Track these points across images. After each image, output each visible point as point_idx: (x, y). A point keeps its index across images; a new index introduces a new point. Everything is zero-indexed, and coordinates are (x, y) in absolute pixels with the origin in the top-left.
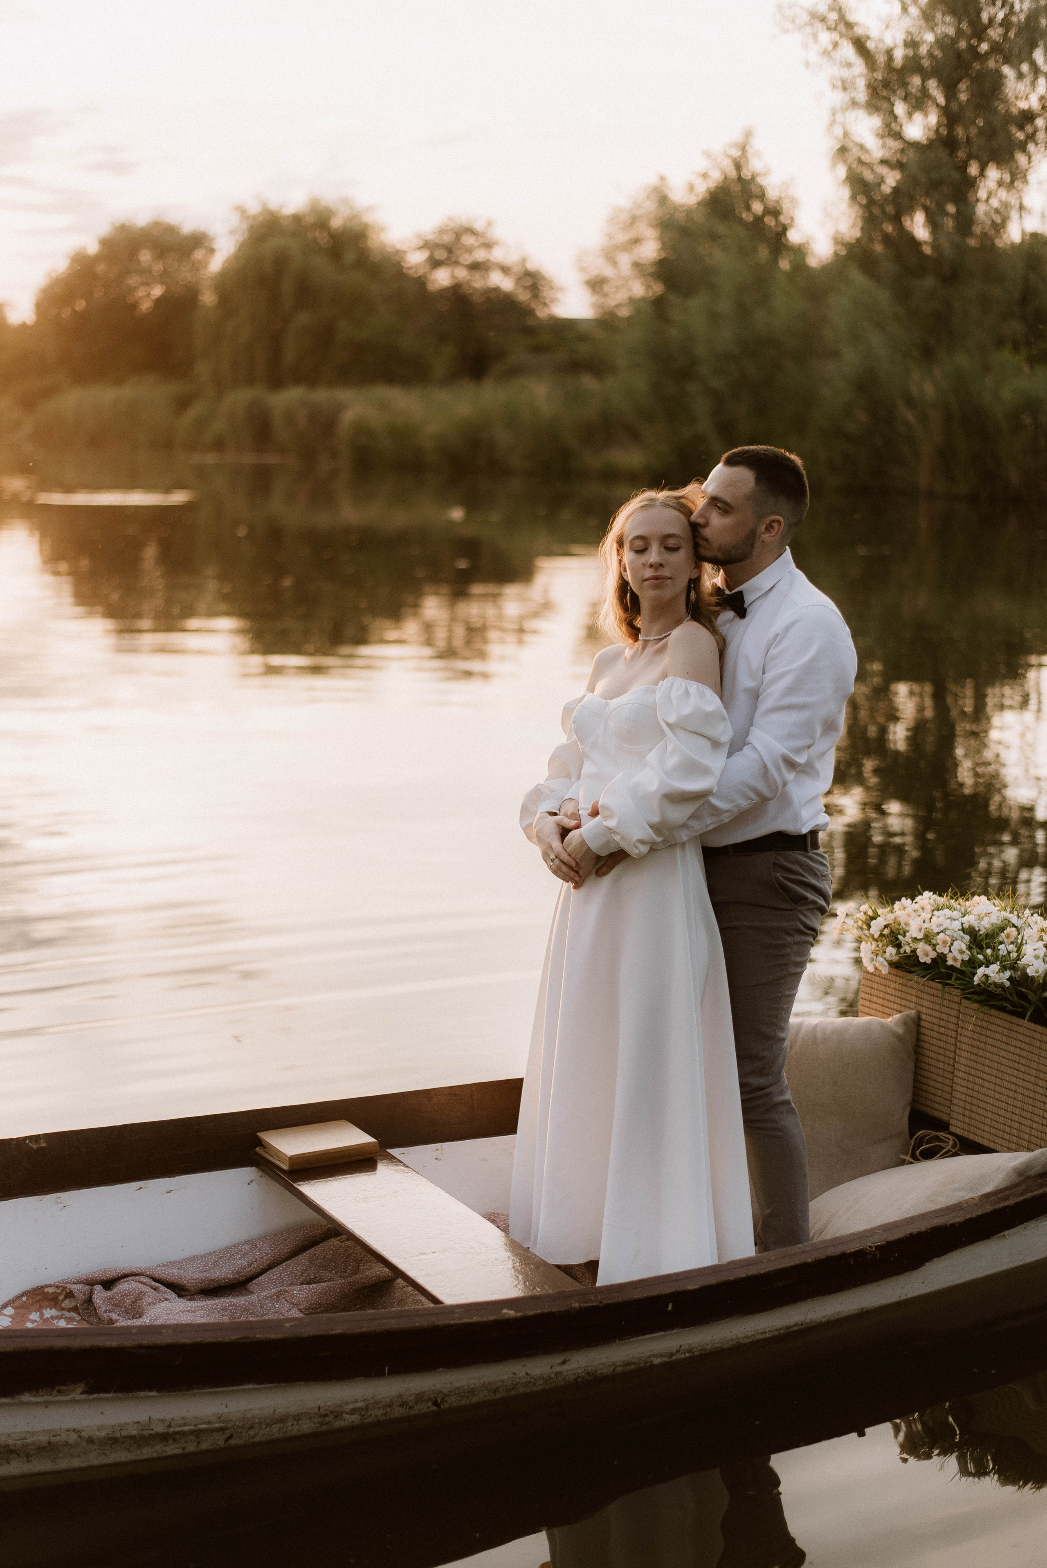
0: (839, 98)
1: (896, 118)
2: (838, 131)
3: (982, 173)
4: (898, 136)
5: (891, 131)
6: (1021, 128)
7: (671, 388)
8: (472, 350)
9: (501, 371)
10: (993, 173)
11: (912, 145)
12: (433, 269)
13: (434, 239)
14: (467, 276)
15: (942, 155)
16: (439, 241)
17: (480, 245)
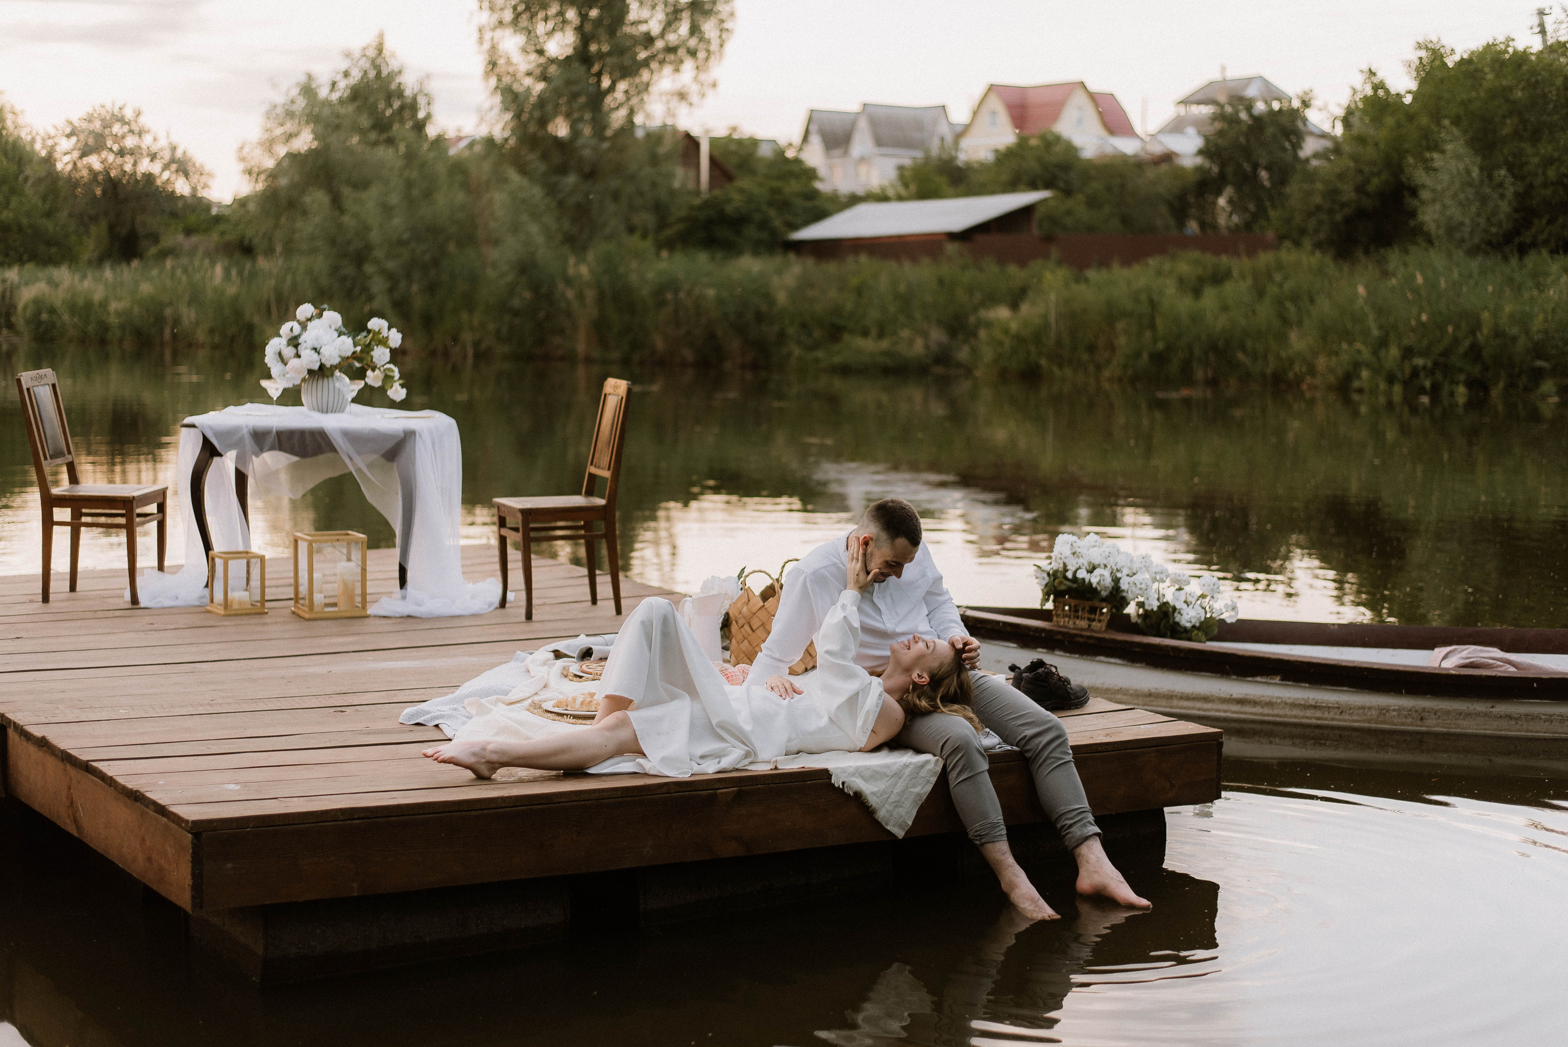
0: (485, 17)
1: (537, 36)
2: (487, 46)
3: (612, 88)
4: (541, 52)
5: (533, 47)
6: (644, 49)
7: (349, 270)
8: (123, 231)
9: (153, 250)
10: (622, 86)
11: (553, 61)
12: (84, 154)
13: (85, 125)
14: (119, 161)
15: (579, 69)
16: (91, 127)
17: (131, 131)
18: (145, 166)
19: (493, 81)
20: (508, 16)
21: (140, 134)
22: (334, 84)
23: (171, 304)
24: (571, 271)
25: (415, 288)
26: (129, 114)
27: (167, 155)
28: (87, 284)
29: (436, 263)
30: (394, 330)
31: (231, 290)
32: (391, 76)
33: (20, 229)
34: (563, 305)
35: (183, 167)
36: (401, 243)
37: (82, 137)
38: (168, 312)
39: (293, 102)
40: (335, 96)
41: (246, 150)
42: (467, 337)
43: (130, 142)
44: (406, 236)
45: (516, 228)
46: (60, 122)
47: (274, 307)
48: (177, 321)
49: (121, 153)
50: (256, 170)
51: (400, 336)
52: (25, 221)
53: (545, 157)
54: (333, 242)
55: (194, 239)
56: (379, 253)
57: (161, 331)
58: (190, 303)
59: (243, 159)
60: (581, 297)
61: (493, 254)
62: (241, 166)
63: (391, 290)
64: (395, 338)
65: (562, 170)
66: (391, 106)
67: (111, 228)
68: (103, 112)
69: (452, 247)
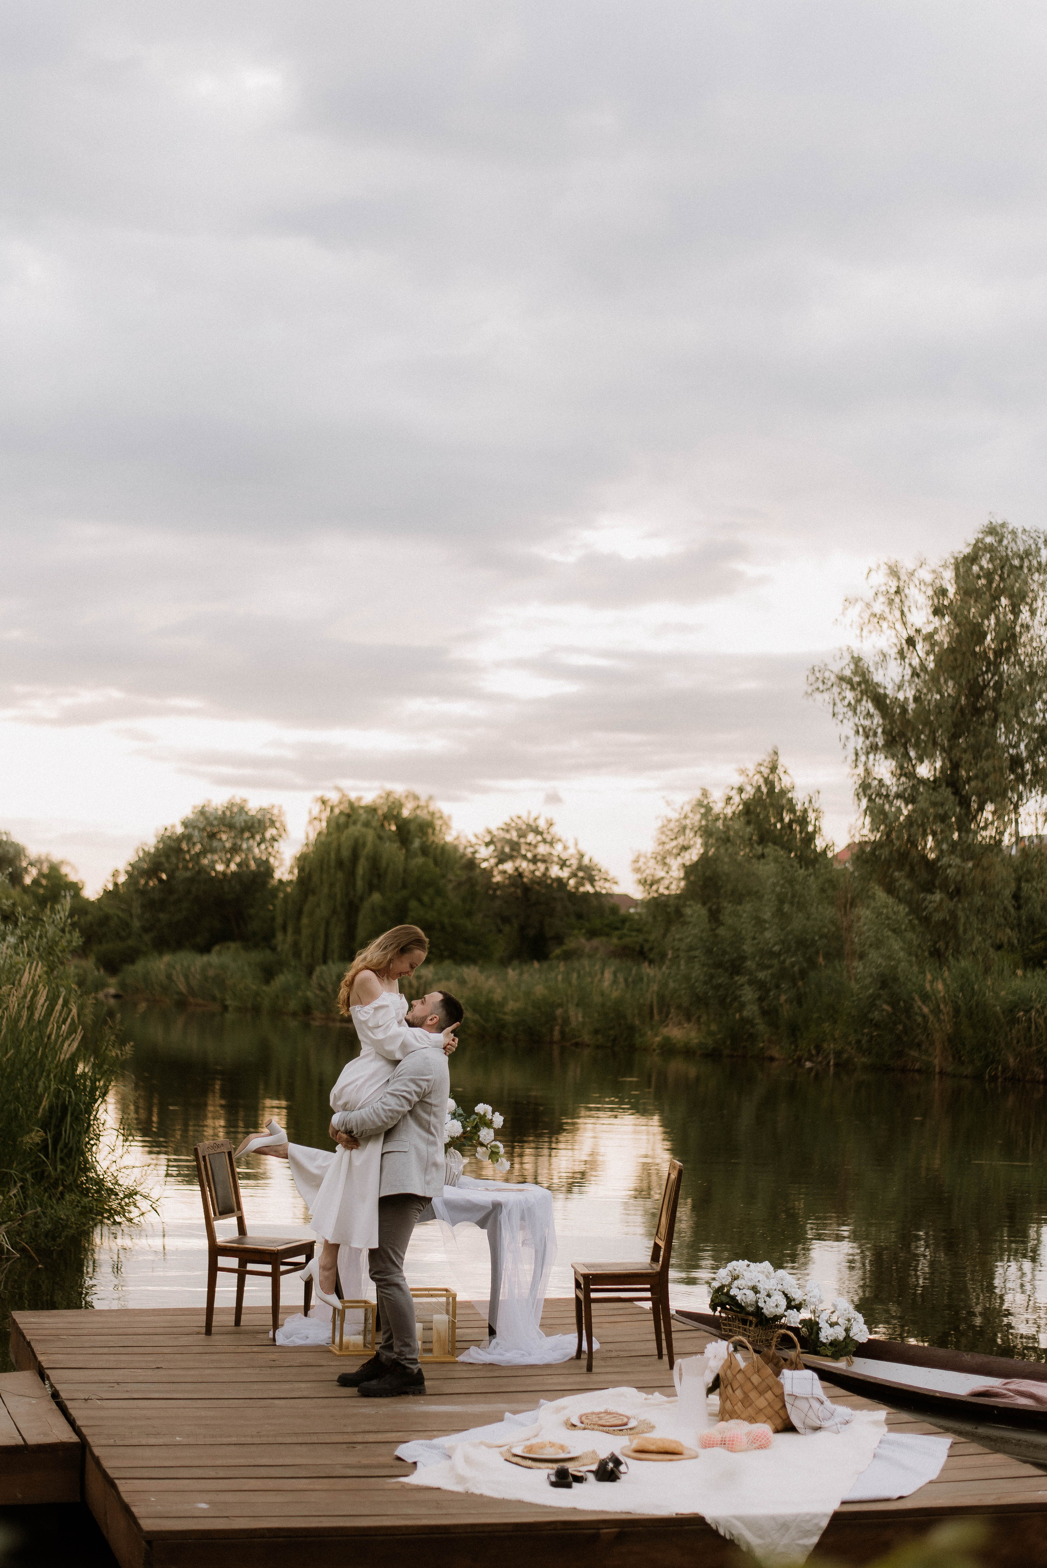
0: (861, 742)
1: (910, 759)
2: (861, 769)
3: (981, 809)
4: (911, 775)
5: (905, 772)
6: (1013, 771)
7: (722, 979)
8: (531, 932)
9: (558, 951)
10: (990, 807)
11: (923, 781)
12: (501, 861)
13: (502, 834)
14: (532, 867)
15: (946, 792)
16: (508, 836)
17: (544, 841)
18: (555, 871)
19: (864, 802)
20: (880, 741)
21: (551, 844)
22: (729, 799)
23: (560, 1005)
24: (928, 987)
25: (783, 998)
26: (542, 824)
27: (574, 862)
28: (491, 982)
29: (803, 974)
30: (497, 1114)
31: (615, 994)
32: (783, 792)
33: (443, 928)
34: (919, 1019)
35: (587, 872)
36: (772, 954)
37: (499, 845)
38: (559, 1012)
39: (686, 817)
40: (729, 811)
41: (642, 860)
42: (830, 1046)
43: (542, 849)
44: (776, 948)
45: (878, 944)
46: (480, 830)
47: (655, 1011)
48: (566, 1021)
49: (535, 860)
50: (649, 879)
51: (502, 1118)
52: (446, 921)
53: (911, 874)
54: (709, 952)
55: (595, 942)
56: (750, 964)
57: (552, 1030)
58: (577, 1005)
59: (638, 870)
60: (936, 1011)
61: (858, 966)
62: (639, 876)
63: (761, 999)
64: (498, 1120)
65: (929, 888)
66: (782, 820)
67: (522, 928)
68: (519, 822)
69: (821, 960)
